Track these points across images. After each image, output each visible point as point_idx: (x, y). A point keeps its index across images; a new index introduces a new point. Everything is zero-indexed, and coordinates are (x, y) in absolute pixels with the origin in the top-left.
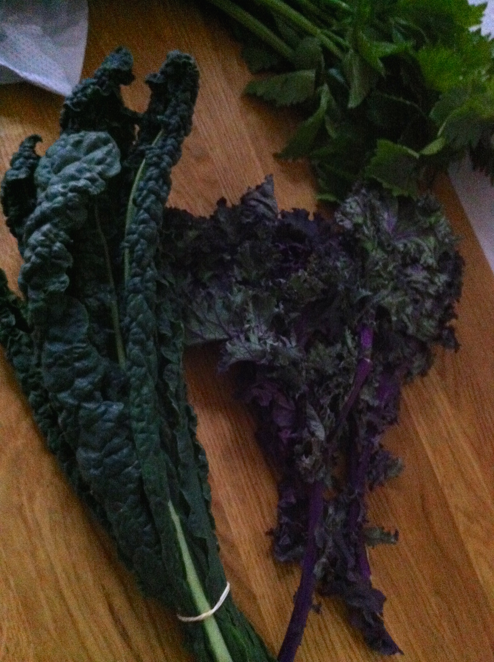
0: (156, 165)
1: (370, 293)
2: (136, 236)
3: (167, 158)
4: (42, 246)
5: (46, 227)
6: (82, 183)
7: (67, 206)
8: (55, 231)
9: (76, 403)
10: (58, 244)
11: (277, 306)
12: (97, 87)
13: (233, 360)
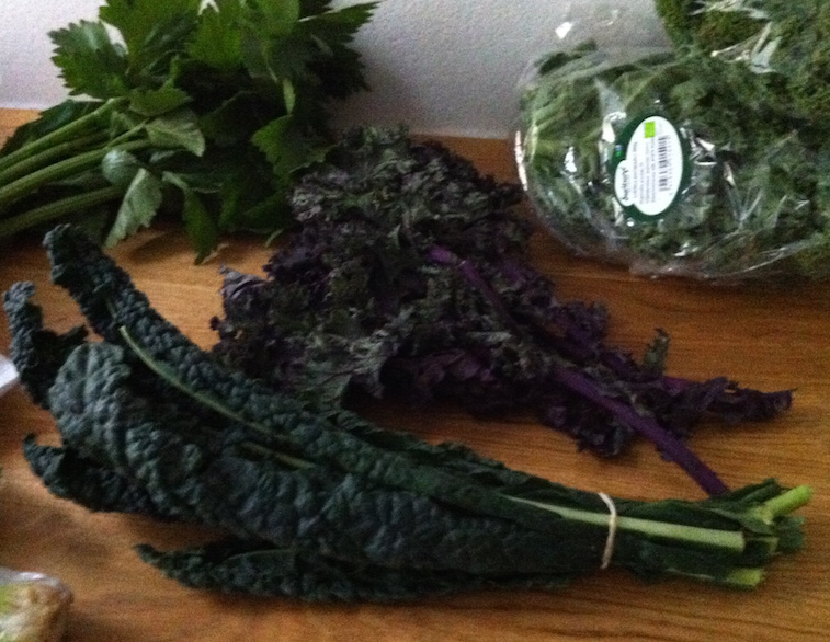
0: (139, 317)
1: (397, 229)
2: (193, 368)
3: (139, 304)
4: (145, 447)
5: (130, 435)
6: (111, 379)
7: (124, 404)
8: (139, 429)
9: (317, 517)
10: (153, 433)
11: (352, 313)
12: (30, 331)
13: (376, 376)
